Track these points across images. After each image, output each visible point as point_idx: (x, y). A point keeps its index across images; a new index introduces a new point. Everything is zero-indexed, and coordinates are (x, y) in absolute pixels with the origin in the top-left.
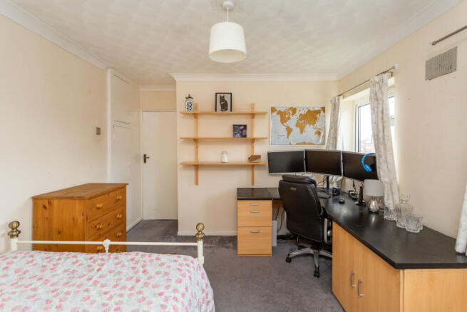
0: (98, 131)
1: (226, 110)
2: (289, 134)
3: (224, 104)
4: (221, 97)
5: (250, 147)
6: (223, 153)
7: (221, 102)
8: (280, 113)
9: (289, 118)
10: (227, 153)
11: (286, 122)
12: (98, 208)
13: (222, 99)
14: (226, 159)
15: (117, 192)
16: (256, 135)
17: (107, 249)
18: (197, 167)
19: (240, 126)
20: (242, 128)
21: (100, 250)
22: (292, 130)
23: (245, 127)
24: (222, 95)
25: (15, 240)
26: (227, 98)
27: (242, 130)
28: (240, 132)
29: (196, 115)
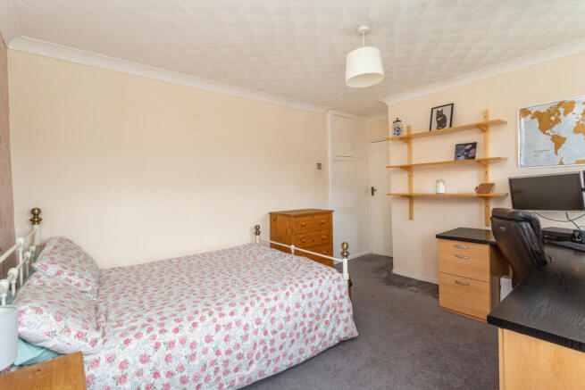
0: (319, 166)
1: (443, 127)
2: (557, 147)
3: (442, 120)
4: (438, 112)
5: (482, 172)
6: (438, 181)
7: (437, 118)
8: (538, 115)
9: (558, 121)
10: (443, 182)
11: (550, 128)
12: (302, 226)
13: (440, 114)
14: (442, 190)
15: (323, 216)
16: (491, 155)
17: (293, 252)
18: (410, 198)
19: (467, 144)
20: (469, 147)
21: (288, 251)
22: (564, 140)
23: (474, 145)
24: (440, 109)
25: (258, 237)
26: (447, 112)
27: (468, 151)
28: (466, 153)
29: (407, 140)
